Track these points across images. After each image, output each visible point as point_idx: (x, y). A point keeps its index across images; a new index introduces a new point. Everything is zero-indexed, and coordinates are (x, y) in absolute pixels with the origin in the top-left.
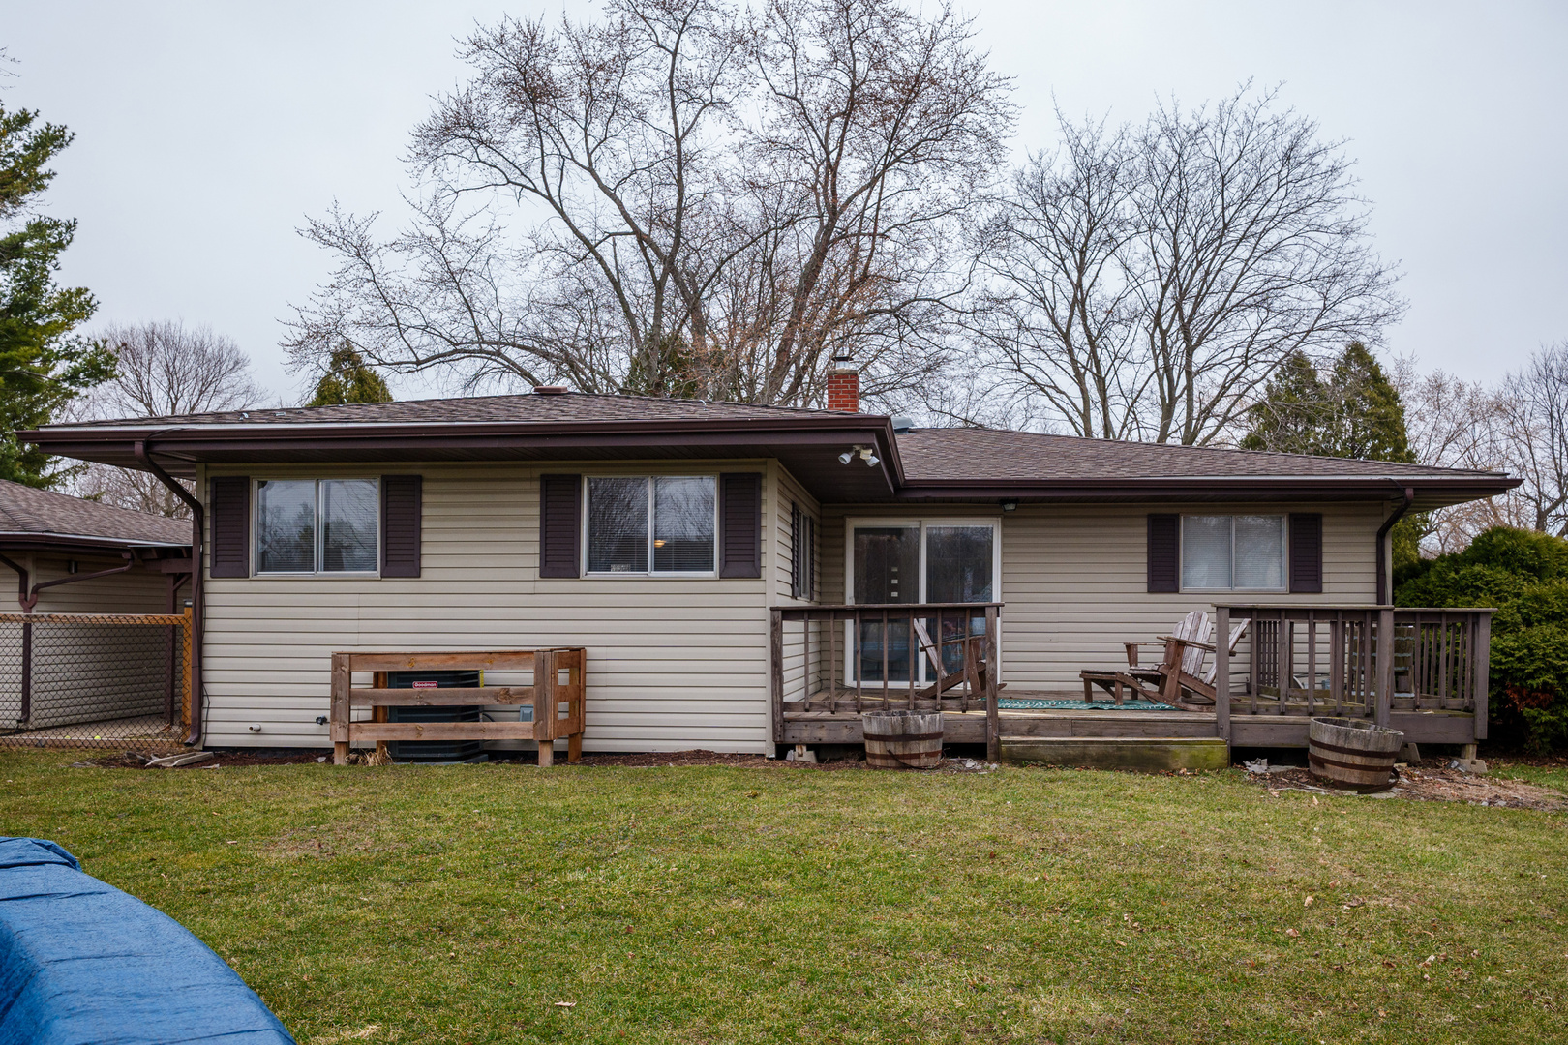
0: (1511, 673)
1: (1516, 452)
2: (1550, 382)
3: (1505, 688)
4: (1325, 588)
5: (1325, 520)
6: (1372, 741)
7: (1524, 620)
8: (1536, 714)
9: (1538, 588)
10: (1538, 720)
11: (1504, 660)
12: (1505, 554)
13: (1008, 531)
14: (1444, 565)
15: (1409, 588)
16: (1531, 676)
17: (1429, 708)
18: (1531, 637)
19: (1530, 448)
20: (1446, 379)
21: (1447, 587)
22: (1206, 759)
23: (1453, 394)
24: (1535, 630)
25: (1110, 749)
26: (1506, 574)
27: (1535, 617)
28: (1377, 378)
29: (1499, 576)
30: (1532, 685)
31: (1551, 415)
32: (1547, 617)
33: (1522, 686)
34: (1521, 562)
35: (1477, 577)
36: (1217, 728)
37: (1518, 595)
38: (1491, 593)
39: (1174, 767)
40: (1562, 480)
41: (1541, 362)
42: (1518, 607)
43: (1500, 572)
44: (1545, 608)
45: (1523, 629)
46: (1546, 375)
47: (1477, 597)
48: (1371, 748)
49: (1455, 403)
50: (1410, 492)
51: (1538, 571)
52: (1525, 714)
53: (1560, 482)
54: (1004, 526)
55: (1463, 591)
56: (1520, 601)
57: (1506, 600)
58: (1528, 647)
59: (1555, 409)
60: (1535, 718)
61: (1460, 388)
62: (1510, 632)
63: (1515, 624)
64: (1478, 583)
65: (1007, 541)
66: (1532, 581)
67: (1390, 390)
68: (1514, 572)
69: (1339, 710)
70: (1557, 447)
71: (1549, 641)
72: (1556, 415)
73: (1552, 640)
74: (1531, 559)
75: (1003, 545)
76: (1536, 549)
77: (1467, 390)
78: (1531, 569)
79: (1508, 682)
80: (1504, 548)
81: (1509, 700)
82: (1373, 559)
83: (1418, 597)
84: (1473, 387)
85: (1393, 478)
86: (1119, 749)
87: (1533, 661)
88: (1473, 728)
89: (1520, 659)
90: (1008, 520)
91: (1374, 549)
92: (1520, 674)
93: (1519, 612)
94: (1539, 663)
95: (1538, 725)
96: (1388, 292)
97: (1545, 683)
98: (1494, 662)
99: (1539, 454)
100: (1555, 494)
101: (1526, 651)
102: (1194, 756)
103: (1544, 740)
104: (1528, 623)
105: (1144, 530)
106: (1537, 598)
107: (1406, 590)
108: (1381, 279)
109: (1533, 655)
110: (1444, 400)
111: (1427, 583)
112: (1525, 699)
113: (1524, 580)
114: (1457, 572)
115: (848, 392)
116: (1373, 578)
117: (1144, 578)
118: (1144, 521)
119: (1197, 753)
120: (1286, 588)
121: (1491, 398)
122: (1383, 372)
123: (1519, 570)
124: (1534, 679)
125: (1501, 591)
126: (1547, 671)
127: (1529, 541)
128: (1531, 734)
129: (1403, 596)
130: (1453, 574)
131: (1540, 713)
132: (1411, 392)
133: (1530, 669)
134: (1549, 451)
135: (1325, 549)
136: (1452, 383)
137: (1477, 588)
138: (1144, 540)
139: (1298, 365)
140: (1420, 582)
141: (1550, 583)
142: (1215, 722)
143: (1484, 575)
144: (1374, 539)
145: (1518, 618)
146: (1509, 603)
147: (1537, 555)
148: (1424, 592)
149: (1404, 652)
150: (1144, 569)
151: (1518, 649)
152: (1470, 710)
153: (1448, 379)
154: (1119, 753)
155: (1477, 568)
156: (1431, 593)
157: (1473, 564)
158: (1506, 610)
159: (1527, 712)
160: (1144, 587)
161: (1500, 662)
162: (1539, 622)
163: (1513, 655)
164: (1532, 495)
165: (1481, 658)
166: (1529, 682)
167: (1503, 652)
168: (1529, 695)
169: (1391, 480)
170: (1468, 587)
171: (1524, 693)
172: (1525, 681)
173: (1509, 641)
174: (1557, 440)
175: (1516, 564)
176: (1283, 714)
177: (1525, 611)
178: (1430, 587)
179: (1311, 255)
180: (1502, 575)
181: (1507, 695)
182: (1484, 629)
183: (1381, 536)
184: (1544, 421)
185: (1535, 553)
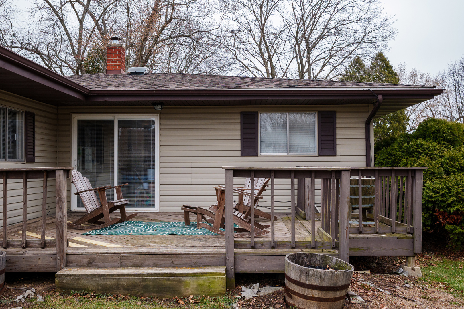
0: (438, 204)
1: (443, 100)
2: (455, 75)
3: (435, 212)
4: (338, 153)
5: (338, 115)
6: (326, 279)
7: (445, 171)
8: (453, 228)
9: (453, 153)
10: (454, 232)
11: (434, 196)
12: (434, 133)
13: (163, 122)
14: (402, 139)
15: (383, 153)
16: (449, 205)
17: (384, 233)
18: (449, 181)
19: (448, 99)
20: (417, 71)
21: (403, 152)
22: (209, 287)
23: (420, 77)
24: (452, 177)
25: (137, 280)
26: (435, 144)
27: (451, 169)
28: (388, 67)
29: (431, 145)
30: (450, 211)
31: (455, 87)
32: (458, 169)
33: (444, 211)
34: (443, 137)
35: (418, 146)
36: (225, 259)
37: (441, 157)
38: (427, 155)
39: (185, 293)
40: (460, 111)
41: (451, 67)
42: (442, 164)
43: (431, 143)
44: (457, 164)
45: (445, 177)
46: (453, 72)
47: (419, 158)
48: (326, 284)
49: (421, 81)
50: (380, 97)
51: (452, 142)
52: (446, 228)
53: (459, 111)
54: (161, 119)
55: (411, 154)
56: (443, 160)
57: (435, 159)
58: (447, 188)
59: (457, 84)
60: (452, 231)
61: (422, 75)
62: (437, 178)
63: (440, 174)
64: (419, 150)
65: (162, 127)
66: (449, 148)
67: (393, 72)
68: (439, 143)
69: (313, 245)
70: (458, 99)
71: (459, 184)
72: (457, 87)
73: (462, 183)
74: (449, 136)
75: (160, 130)
76: (452, 130)
77: (425, 76)
78: (449, 141)
79: (436, 209)
80: (434, 129)
81: (437, 219)
82: (364, 136)
83: (387, 158)
84: (427, 75)
85: (371, 89)
86: (144, 280)
87: (450, 196)
88: (413, 246)
89: (443, 195)
90: (162, 115)
91: (364, 131)
92: (443, 204)
93: (442, 167)
94: (454, 198)
95: (454, 234)
96: (390, 28)
97: (458, 210)
98: (428, 196)
99: (451, 101)
100: (457, 116)
101: (446, 190)
102: (200, 285)
103: (458, 243)
104: (448, 173)
105: (239, 121)
106: (452, 158)
107: (381, 153)
108: (387, 23)
109: (450, 193)
110: (416, 80)
111: (392, 150)
112: (446, 219)
113: (445, 147)
114: (408, 143)
115: (117, 55)
116: (364, 147)
117: (239, 148)
118: (239, 116)
119: (202, 283)
120: (316, 153)
121: (433, 79)
122: (390, 64)
123: (442, 142)
124: (451, 207)
125: (432, 154)
126: (459, 202)
127: (448, 125)
128: (450, 239)
129: (379, 157)
130: (406, 145)
131: (455, 228)
132: (404, 77)
133: (449, 201)
134: (455, 100)
135: (338, 131)
136: (419, 73)
137: (419, 152)
138: (239, 126)
139: (358, 62)
140: (389, 149)
141: (459, 149)
142: (224, 255)
143: (423, 145)
144: (364, 126)
145: (442, 170)
146: (436, 161)
147: (452, 133)
148: (391, 155)
149: (370, 195)
150: (239, 143)
151: (442, 189)
152: (411, 232)
153: (418, 72)
154: (144, 283)
155: (419, 141)
156: (394, 155)
157: (417, 139)
158: (435, 165)
159: (448, 227)
160: (239, 153)
161: (431, 197)
162: (454, 172)
163: (438, 193)
164: (449, 117)
165: (417, 200)
166: (449, 209)
167: (433, 190)
168: (449, 216)
169: (369, 90)
170: (414, 152)
171: (446, 215)
172: (446, 208)
173: (436, 184)
174: (457, 96)
175: (441, 138)
176: (273, 248)
177: (446, 166)
178: (394, 152)
179: (357, 10)
180: (433, 145)
181: (436, 216)
182: (419, 180)
183: (368, 124)
184: (453, 89)
185: (451, 132)
